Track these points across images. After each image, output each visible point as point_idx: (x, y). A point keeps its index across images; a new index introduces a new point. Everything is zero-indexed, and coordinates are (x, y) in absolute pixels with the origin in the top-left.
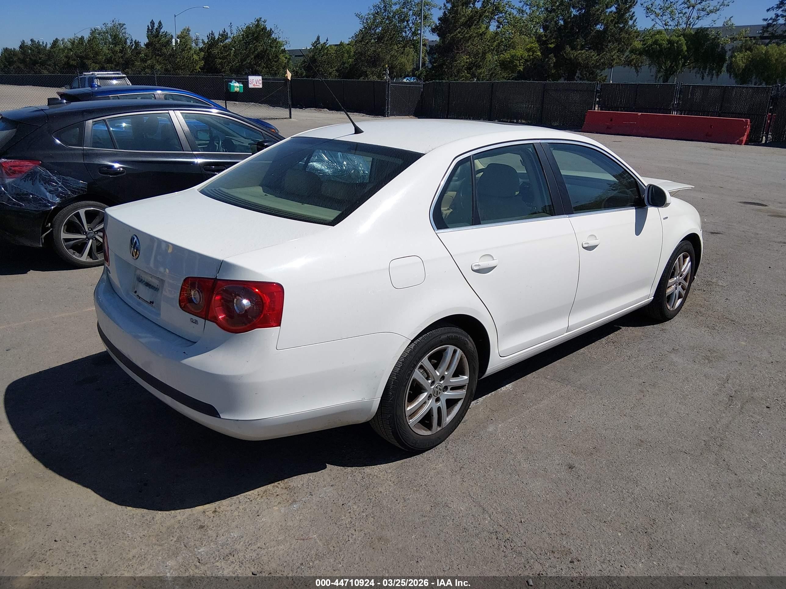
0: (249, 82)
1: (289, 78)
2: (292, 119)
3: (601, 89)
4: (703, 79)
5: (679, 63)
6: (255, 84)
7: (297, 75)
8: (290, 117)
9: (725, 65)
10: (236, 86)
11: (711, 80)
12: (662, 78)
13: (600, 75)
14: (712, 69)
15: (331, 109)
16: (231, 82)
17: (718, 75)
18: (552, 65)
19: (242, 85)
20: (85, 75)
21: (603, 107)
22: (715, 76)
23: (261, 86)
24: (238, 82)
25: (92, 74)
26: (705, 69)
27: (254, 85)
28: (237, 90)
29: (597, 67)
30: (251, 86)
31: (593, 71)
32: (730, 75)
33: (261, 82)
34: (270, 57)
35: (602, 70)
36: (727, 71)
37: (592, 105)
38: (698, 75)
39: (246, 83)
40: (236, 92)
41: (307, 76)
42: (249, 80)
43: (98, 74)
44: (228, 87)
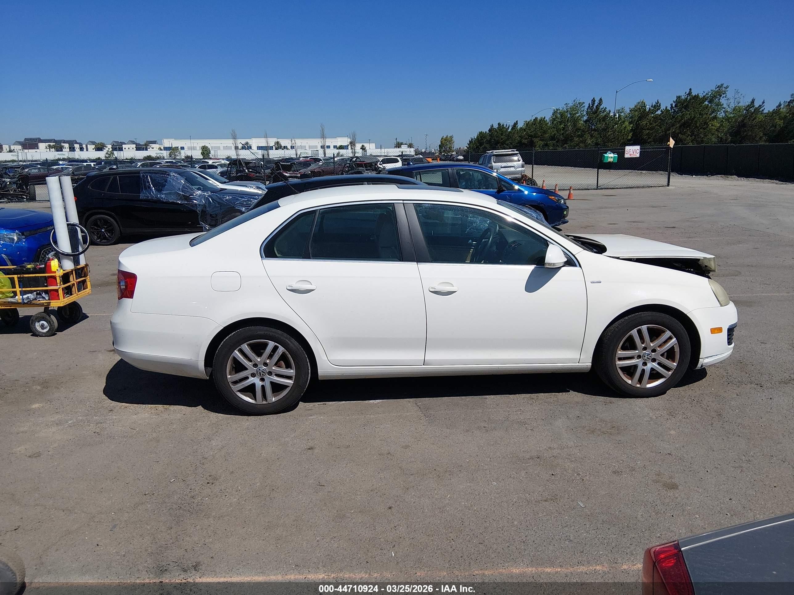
0: (626, 152)
1: (672, 146)
2: (670, 187)
6: (632, 154)
7: (721, 141)
8: (668, 185)
10: (610, 157)
15: (739, 175)
16: (606, 153)
19: (617, 156)
20: (488, 153)
23: (638, 155)
24: (614, 153)
25: (492, 152)
27: (630, 155)
28: (612, 160)
30: (627, 156)
33: (639, 151)
34: (698, 125)
39: (621, 154)
40: (610, 162)
41: (731, 142)
42: (626, 150)
43: (496, 152)
44: (602, 157)
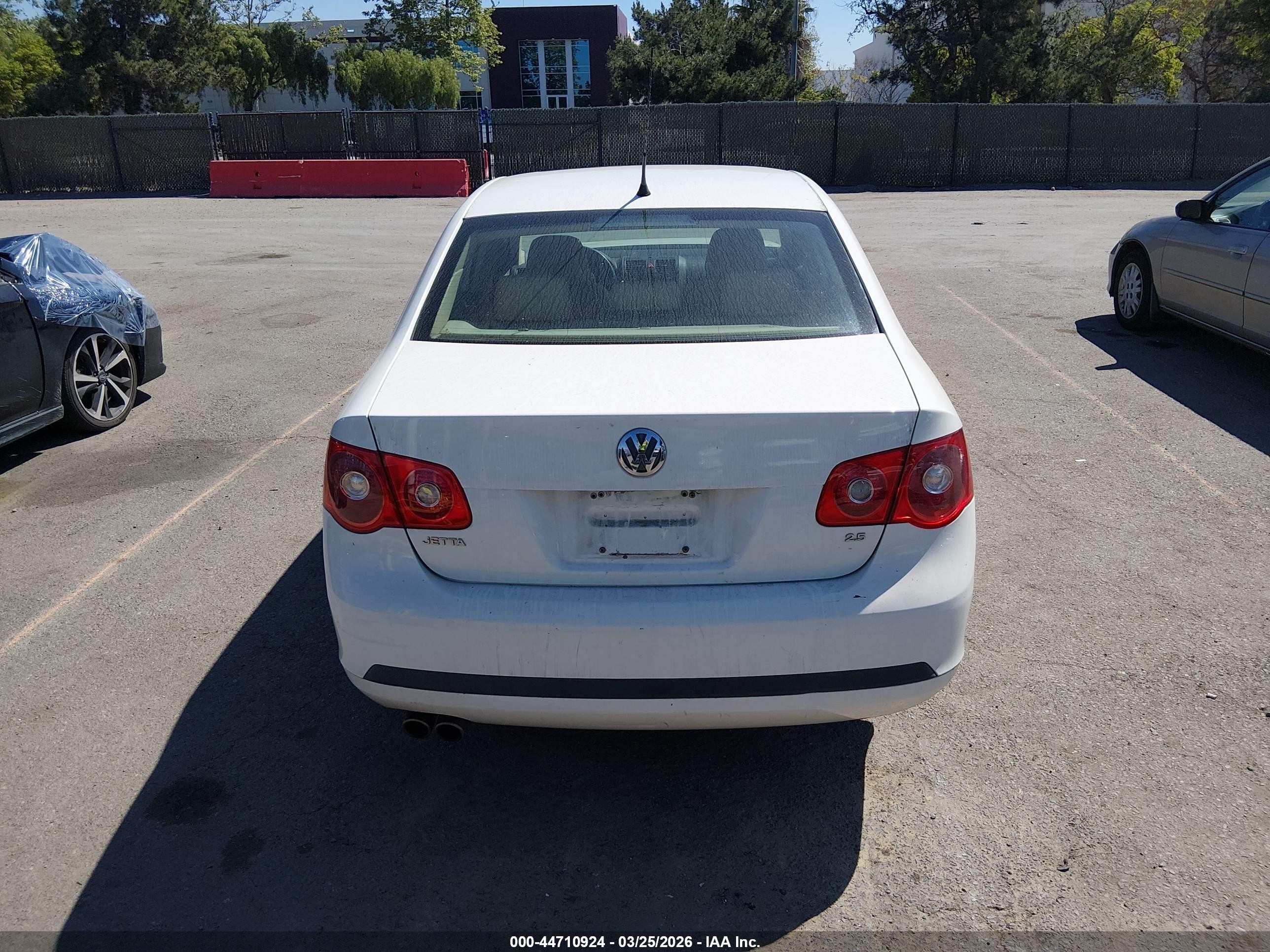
3: (219, 125)
4: (304, 103)
5: (264, 81)
9: (331, 82)
11: (317, 105)
12: (241, 105)
13: (185, 101)
14: (313, 88)
17: (324, 98)
18: (97, 86)
21: (232, 154)
22: (320, 98)
26: (303, 87)
29: (181, 89)
31: (173, 96)
32: (343, 96)
35: (188, 93)
36: (337, 89)
37: (211, 152)
38: (296, 98)
